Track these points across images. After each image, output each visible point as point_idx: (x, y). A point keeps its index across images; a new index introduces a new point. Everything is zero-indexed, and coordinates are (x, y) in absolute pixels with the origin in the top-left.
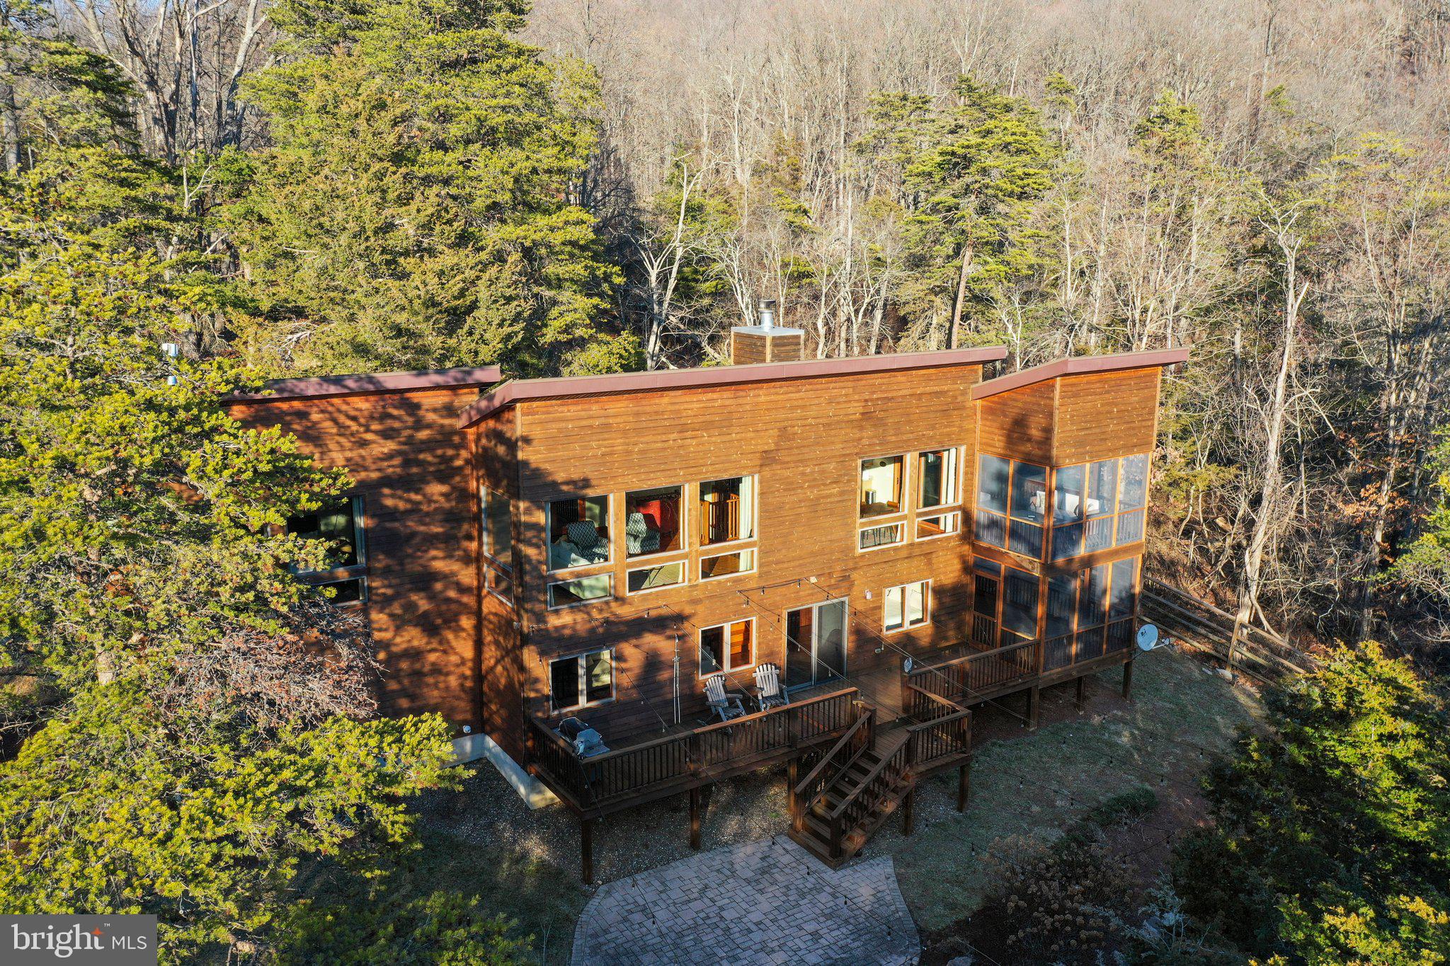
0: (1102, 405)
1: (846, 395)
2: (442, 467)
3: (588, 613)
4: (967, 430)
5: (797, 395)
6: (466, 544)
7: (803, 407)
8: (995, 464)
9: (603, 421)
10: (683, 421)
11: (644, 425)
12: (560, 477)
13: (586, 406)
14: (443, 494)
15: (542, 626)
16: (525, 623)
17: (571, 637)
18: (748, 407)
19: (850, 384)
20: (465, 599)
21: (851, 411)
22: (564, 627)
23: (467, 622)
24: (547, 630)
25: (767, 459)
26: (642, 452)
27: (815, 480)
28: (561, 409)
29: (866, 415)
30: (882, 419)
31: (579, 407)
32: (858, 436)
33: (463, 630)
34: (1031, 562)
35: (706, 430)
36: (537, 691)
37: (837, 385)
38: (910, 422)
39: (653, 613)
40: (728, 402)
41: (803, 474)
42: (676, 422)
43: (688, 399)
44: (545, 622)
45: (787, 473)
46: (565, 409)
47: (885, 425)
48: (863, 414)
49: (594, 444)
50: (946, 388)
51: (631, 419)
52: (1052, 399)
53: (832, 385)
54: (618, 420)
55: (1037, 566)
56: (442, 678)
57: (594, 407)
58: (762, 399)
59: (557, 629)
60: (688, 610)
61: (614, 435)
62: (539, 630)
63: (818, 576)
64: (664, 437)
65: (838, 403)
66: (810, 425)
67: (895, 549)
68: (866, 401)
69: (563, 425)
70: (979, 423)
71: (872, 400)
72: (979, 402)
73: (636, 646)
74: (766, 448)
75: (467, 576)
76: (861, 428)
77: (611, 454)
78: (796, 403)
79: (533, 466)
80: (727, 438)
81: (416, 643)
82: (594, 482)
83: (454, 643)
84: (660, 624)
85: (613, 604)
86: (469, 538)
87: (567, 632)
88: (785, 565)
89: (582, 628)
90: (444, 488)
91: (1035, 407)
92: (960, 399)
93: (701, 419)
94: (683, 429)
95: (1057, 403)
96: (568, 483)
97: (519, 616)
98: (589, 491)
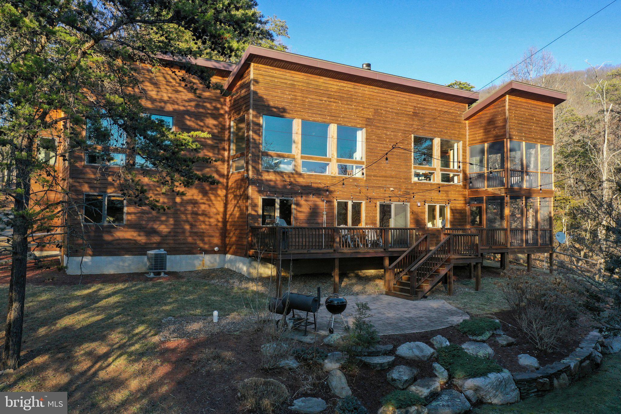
0: (528, 115)
1: (406, 101)
2: (214, 112)
3: (283, 177)
4: (462, 134)
5: (383, 95)
6: (222, 152)
7: (386, 102)
8: (478, 147)
9: (291, 82)
10: (329, 93)
11: (311, 90)
12: (271, 104)
13: (284, 73)
14: (214, 125)
15: (260, 177)
16: (250, 173)
17: (274, 187)
18: (360, 95)
19: (407, 97)
20: (221, 180)
21: (408, 110)
22: (271, 181)
23: (222, 192)
24: (262, 180)
25: (369, 123)
26: (309, 102)
27: (392, 139)
28: (272, 71)
29: (415, 114)
30: (422, 117)
31: (281, 73)
32: (411, 123)
33: (219, 196)
34: (500, 190)
35: (341, 100)
36: (256, 211)
37: (402, 96)
38: (435, 123)
39: (314, 185)
40: (350, 89)
41: (386, 134)
42: (326, 92)
43: (332, 82)
44: (261, 176)
45: (379, 132)
46: (274, 72)
47: (424, 121)
48: (413, 112)
49: (287, 93)
50: (451, 111)
51: (305, 85)
52: (505, 106)
53: (399, 95)
54: (299, 84)
55: (503, 191)
56: (207, 219)
57: (288, 74)
58: (367, 92)
59: (267, 180)
60: (332, 188)
61: (297, 91)
62: (258, 180)
63: (394, 188)
64: (320, 98)
65: (402, 104)
66: (389, 111)
67: (431, 184)
68: (415, 107)
69: (273, 79)
70: (468, 131)
71: (418, 107)
72: (467, 122)
73: (306, 201)
74: (368, 117)
75: (223, 168)
76: (413, 120)
77: (296, 99)
78: (382, 99)
79: (260, 95)
80: (349, 107)
81: (195, 197)
82: (288, 111)
83: (215, 202)
84: (318, 192)
85: (296, 176)
86: (224, 149)
87: (272, 183)
88: (378, 178)
89: (280, 184)
90: (215, 122)
91: (496, 113)
92: (458, 118)
93: (338, 94)
94: (329, 96)
95: (507, 107)
96: (275, 108)
97: (247, 170)
98: (285, 114)
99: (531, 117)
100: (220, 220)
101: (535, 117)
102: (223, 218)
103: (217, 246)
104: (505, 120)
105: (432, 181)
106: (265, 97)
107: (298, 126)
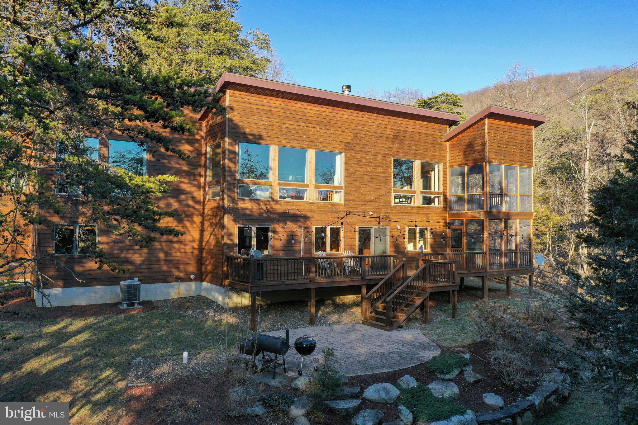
0: (508, 138)
1: (385, 124)
2: (190, 137)
3: (259, 204)
4: (443, 156)
5: (362, 119)
6: (198, 178)
7: (365, 125)
8: (458, 169)
9: (268, 108)
10: (307, 118)
11: (288, 115)
12: (247, 131)
13: (261, 99)
14: (190, 151)
15: (235, 206)
16: (226, 202)
17: (250, 215)
18: (338, 119)
19: (387, 120)
20: (197, 206)
21: (388, 133)
22: (246, 209)
23: (197, 219)
24: (237, 209)
25: (347, 147)
26: (287, 128)
27: (371, 163)
28: (248, 97)
29: (395, 137)
30: (402, 140)
31: (257, 99)
32: (391, 146)
33: (195, 223)
34: (479, 213)
35: (319, 125)
36: (231, 240)
37: (381, 119)
38: (416, 145)
39: (291, 212)
40: (329, 114)
41: (365, 158)
42: (304, 118)
43: (309, 107)
44: (237, 204)
45: (358, 156)
46: (250, 98)
47: (404, 144)
48: (393, 136)
49: (264, 119)
50: (432, 133)
51: (282, 111)
52: (484, 129)
53: (378, 118)
54: (276, 110)
55: (482, 214)
56: (182, 247)
57: (265, 101)
58: (345, 116)
59: (243, 209)
60: (309, 214)
61: (274, 117)
62: (234, 208)
63: (373, 212)
64: (298, 124)
65: (382, 127)
66: (368, 135)
67: (411, 207)
68: (395, 130)
69: (249, 105)
70: (448, 153)
71: (397, 130)
72: (448, 143)
73: (283, 228)
74: (347, 141)
75: (199, 195)
76: (393, 143)
77: (273, 125)
78: (361, 123)
79: (235, 122)
80: (328, 131)
82: (265, 138)
83: (190, 229)
84: (295, 218)
85: (272, 203)
86: (200, 176)
87: (248, 212)
88: (357, 203)
89: (256, 212)
90: (190, 148)
91: (476, 136)
92: (439, 140)
93: (316, 119)
94: (307, 122)
95: (486, 131)
96: (251, 135)
97: (223, 199)
98: (261, 141)
99: (511, 140)
100: (196, 247)
101: (515, 139)
102: (198, 245)
103: (193, 273)
104: (484, 144)
105: (412, 204)
106: (240, 124)
107: (275, 152)
